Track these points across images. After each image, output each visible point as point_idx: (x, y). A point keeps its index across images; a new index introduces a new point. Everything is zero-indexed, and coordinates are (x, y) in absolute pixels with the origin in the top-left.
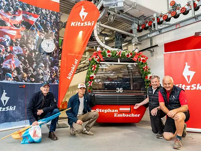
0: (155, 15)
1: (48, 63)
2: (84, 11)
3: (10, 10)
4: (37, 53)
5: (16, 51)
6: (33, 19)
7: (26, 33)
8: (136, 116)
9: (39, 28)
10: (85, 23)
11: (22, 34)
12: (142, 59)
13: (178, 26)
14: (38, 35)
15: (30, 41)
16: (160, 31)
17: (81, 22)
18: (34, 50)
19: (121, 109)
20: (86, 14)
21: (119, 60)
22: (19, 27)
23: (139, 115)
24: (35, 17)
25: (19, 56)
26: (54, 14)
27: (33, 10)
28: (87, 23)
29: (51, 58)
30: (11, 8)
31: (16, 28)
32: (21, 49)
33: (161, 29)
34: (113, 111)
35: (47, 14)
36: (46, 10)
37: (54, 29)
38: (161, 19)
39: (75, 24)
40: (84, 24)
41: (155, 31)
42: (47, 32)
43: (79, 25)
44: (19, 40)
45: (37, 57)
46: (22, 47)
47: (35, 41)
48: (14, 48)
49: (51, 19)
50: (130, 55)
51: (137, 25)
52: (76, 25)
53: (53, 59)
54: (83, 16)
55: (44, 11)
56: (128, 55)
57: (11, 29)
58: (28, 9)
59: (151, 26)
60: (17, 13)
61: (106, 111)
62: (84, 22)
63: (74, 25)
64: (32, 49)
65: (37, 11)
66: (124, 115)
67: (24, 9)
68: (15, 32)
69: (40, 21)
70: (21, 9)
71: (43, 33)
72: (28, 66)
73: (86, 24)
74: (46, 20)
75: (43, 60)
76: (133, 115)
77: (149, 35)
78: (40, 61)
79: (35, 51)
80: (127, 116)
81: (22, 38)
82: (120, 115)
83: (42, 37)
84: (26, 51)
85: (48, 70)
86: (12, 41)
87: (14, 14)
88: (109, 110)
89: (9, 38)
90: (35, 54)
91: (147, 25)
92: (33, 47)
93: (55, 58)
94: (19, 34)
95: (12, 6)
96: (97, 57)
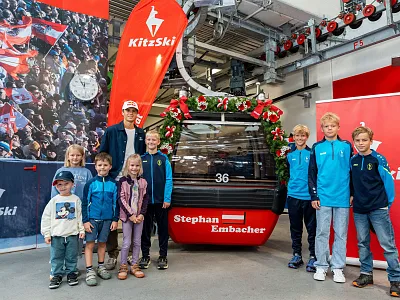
0: (311, 23)
1: (85, 122)
2: (156, 16)
3: (6, 16)
4: (61, 102)
5: (18, 97)
6: (54, 34)
7: (38, 59)
8: (256, 231)
9: (66, 52)
10: (158, 41)
11: (32, 63)
12: (270, 113)
13: (359, 45)
14: (63, 66)
15: (47, 79)
16: (321, 55)
17: (150, 38)
18: (56, 95)
19: (224, 217)
20: (159, 22)
21: (223, 117)
22: (24, 50)
23: (262, 230)
24: (59, 30)
26: (95, 21)
27: (53, 15)
28: (162, 41)
29: (90, 111)
30: (9, 12)
31: (19, 53)
32: (28, 94)
33: (324, 52)
34: (209, 220)
35: (83, 24)
36: (80, 15)
37: (98, 54)
38: (325, 31)
39: (137, 43)
40: (156, 43)
41: (311, 55)
42: (83, 59)
43: (145, 45)
44: (25, 75)
45: (62, 109)
46: (31, 90)
47: (58, 77)
48: (14, 92)
49: (90, 33)
50: (246, 107)
51: (274, 44)
52: (140, 45)
53: (94, 114)
54: (154, 27)
55: (76, 18)
56: (242, 106)
57: (8, 54)
58: (44, 14)
59: (303, 45)
60: (20, 22)
61: (194, 220)
62: (155, 38)
63: (135, 45)
64: (52, 93)
65: (62, 17)
66: (231, 229)
67: (35, 14)
68: (17, 60)
69: (68, 38)
70: (28, 14)
71: (74, 61)
72: (44, 128)
73: (160, 43)
74: (82, 36)
75: (74, 116)
76: (250, 230)
77: (298, 65)
78: (67, 118)
80: (239, 230)
81: (32, 72)
82: (223, 230)
83: (73, 70)
84: (40, 98)
85: (84, 136)
86: (10, 77)
87: (16, 24)
88: (201, 219)
89: (5, 73)
90: (58, 103)
91: (296, 43)
92: (53, 91)
93: (98, 111)
94: (24, 63)
95: (11, 9)
96: (176, 111)
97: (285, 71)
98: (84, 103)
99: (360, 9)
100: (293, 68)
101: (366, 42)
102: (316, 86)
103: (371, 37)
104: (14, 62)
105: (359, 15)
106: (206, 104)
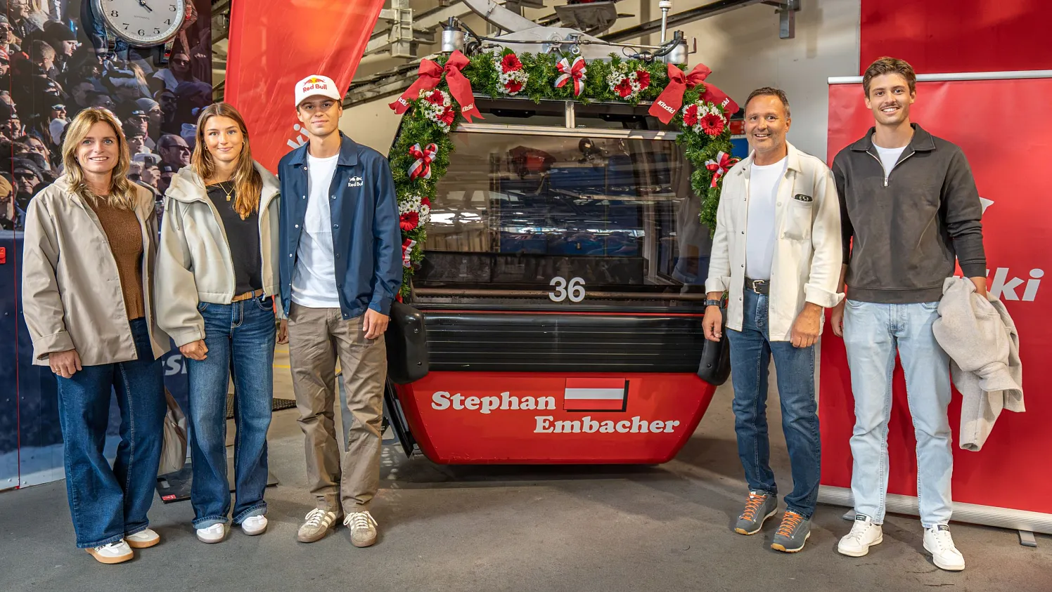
1: (147, 107)
4: (70, 46)
12: (702, 111)
18: (51, 25)
21: (570, 114)
23: (670, 423)
29: (160, 74)
45: (74, 72)
50: (636, 87)
53: (173, 84)
56: (624, 85)
61: (488, 404)
66: (589, 425)
72: (20, 130)
75: (112, 90)
76: (639, 425)
79: (54, 34)
85: (145, 150)
88: (509, 401)
90: (60, 52)
93: (187, 73)
96: (437, 99)
98: (142, 51)
106: (522, 77)
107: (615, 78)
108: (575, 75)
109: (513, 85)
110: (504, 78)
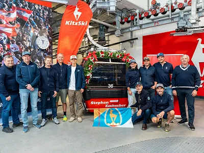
0: (137, 11)
1: (43, 59)
2: (78, 11)
3: (4, 6)
4: (32, 50)
5: (13, 48)
6: (27, 15)
7: (21, 28)
8: (122, 106)
9: (33, 25)
10: (79, 22)
11: (18, 31)
13: (157, 24)
14: (32, 32)
15: (25, 39)
16: (141, 26)
17: (76, 21)
18: (29, 46)
19: (111, 101)
20: (79, 14)
21: (110, 60)
22: (14, 24)
23: (125, 105)
24: (29, 13)
25: (16, 53)
26: (46, 9)
27: (26, 6)
28: (81, 23)
29: (45, 54)
30: (6, 4)
31: (12, 26)
32: (17, 47)
33: (142, 25)
34: (105, 103)
35: (40, 10)
36: (38, 5)
37: (47, 25)
38: (143, 16)
39: (69, 23)
40: (78, 24)
41: (136, 26)
42: (41, 28)
43: (73, 24)
44: (15, 37)
45: (33, 53)
46: (18, 44)
47: (30, 37)
48: (11, 46)
49: (44, 15)
50: (120, 56)
51: (120, 18)
52: (71, 24)
54: (77, 16)
55: (37, 7)
57: (7, 27)
58: (22, 5)
59: (133, 21)
60: (11, 10)
61: (99, 103)
62: (78, 21)
63: (68, 24)
64: (28, 45)
65: (30, 6)
66: (113, 106)
67: (17, 5)
68: (11, 30)
69: (33, 17)
70: (14, 5)
71: (37, 29)
73: (80, 24)
74: (39, 16)
75: (38, 56)
76: (120, 105)
77: (130, 29)
78: (35, 57)
80: (116, 106)
81: (18, 35)
82: (110, 106)
83: (36, 34)
84: (22, 48)
86: (9, 39)
87: (9, 11)
89: (6, 37)
91: (130, 19)
92: (28, 44)
94: (14, 31)
95: (6, 3)
96: (92, 58)
97: (124, 31)
98: (43, 50)
99: (158, 8)
100: (128, 30)
101: (160, 23)
102: (137, 39)
103: (162, 22)
104: (9, 31)
105: (158, 11)
106: (104, 55)
107: (117, 55)
108: (111, 55)
109: (102, 56)
110: (101, 55)
